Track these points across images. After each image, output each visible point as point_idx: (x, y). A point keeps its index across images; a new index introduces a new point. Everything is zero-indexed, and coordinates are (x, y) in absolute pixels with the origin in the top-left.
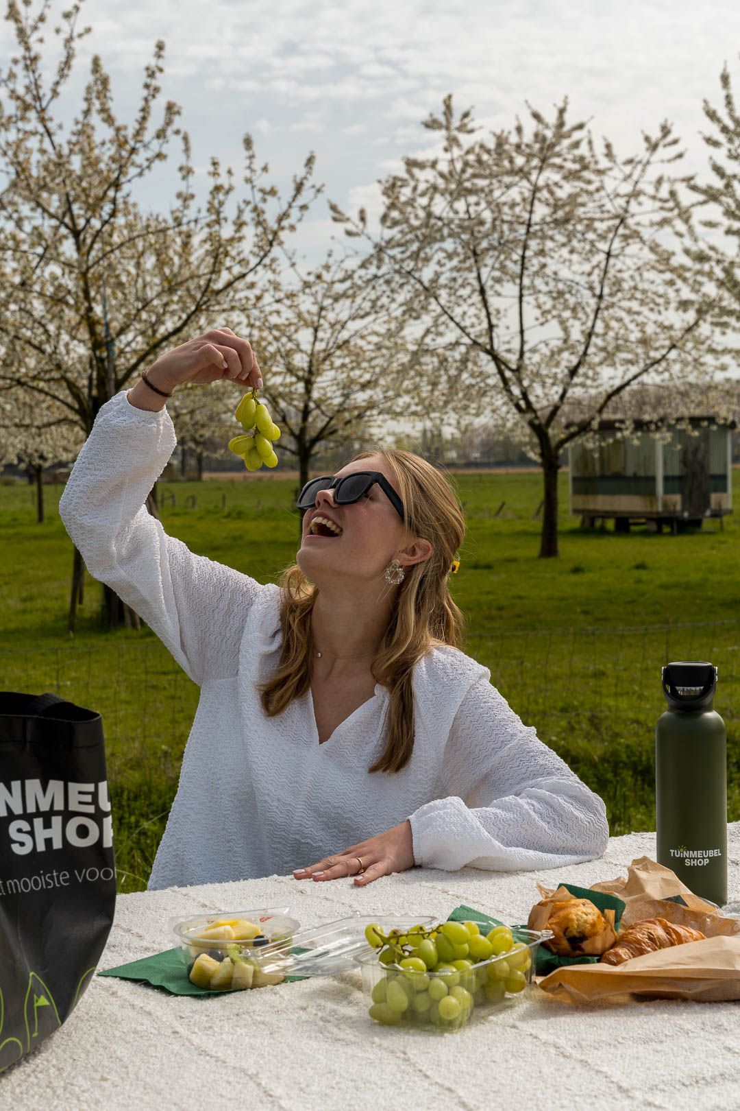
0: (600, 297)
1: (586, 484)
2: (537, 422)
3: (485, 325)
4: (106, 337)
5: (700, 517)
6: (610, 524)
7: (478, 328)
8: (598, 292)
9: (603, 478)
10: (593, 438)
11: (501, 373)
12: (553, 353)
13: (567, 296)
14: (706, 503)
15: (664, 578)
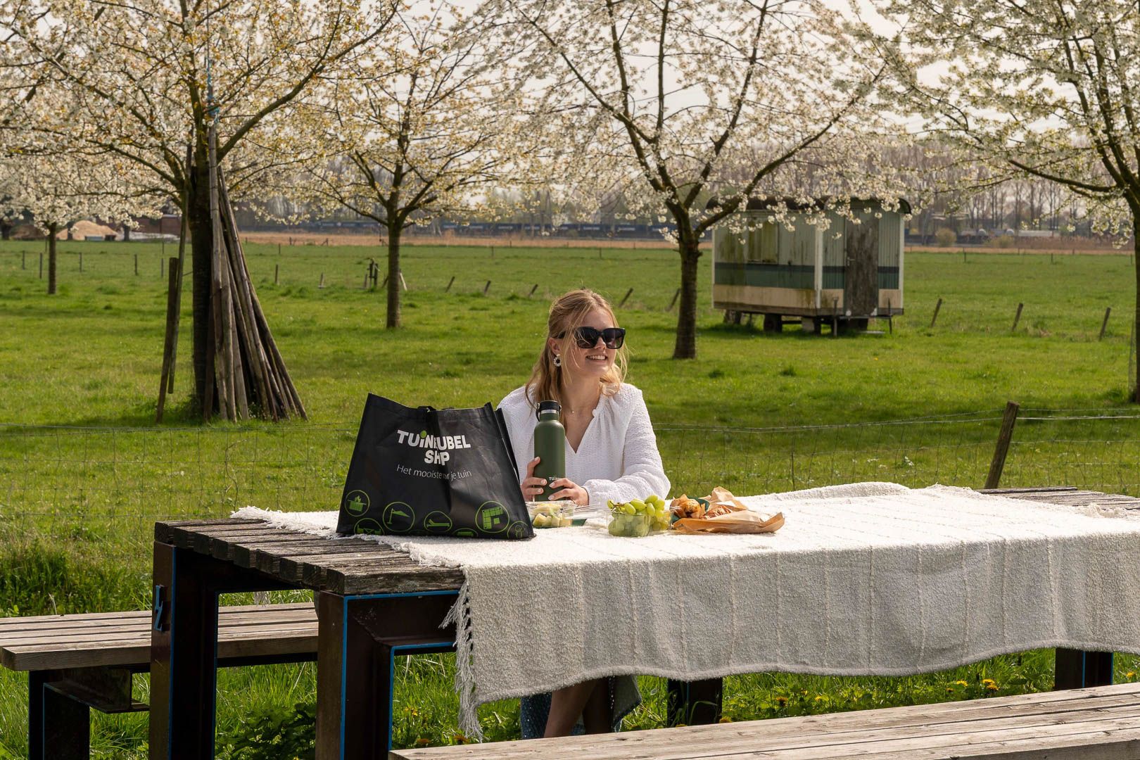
0: (753, 60)
1: (731, 272)
2: (675, 202)
3: (619, 86)
4: (209, 102)
5: (866, 316)
6: (759, 322)
7: (611, 89)
8: (750, 54)
9: (751, 265)
10: (740, 221)
11: (635, 143)
12: (696, 122)
13: (715, 58)
14: (874, 300)
15: (813, 385)
